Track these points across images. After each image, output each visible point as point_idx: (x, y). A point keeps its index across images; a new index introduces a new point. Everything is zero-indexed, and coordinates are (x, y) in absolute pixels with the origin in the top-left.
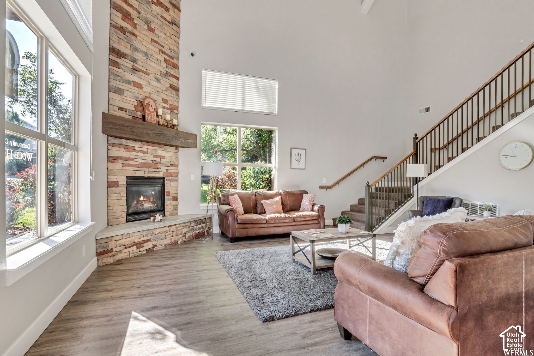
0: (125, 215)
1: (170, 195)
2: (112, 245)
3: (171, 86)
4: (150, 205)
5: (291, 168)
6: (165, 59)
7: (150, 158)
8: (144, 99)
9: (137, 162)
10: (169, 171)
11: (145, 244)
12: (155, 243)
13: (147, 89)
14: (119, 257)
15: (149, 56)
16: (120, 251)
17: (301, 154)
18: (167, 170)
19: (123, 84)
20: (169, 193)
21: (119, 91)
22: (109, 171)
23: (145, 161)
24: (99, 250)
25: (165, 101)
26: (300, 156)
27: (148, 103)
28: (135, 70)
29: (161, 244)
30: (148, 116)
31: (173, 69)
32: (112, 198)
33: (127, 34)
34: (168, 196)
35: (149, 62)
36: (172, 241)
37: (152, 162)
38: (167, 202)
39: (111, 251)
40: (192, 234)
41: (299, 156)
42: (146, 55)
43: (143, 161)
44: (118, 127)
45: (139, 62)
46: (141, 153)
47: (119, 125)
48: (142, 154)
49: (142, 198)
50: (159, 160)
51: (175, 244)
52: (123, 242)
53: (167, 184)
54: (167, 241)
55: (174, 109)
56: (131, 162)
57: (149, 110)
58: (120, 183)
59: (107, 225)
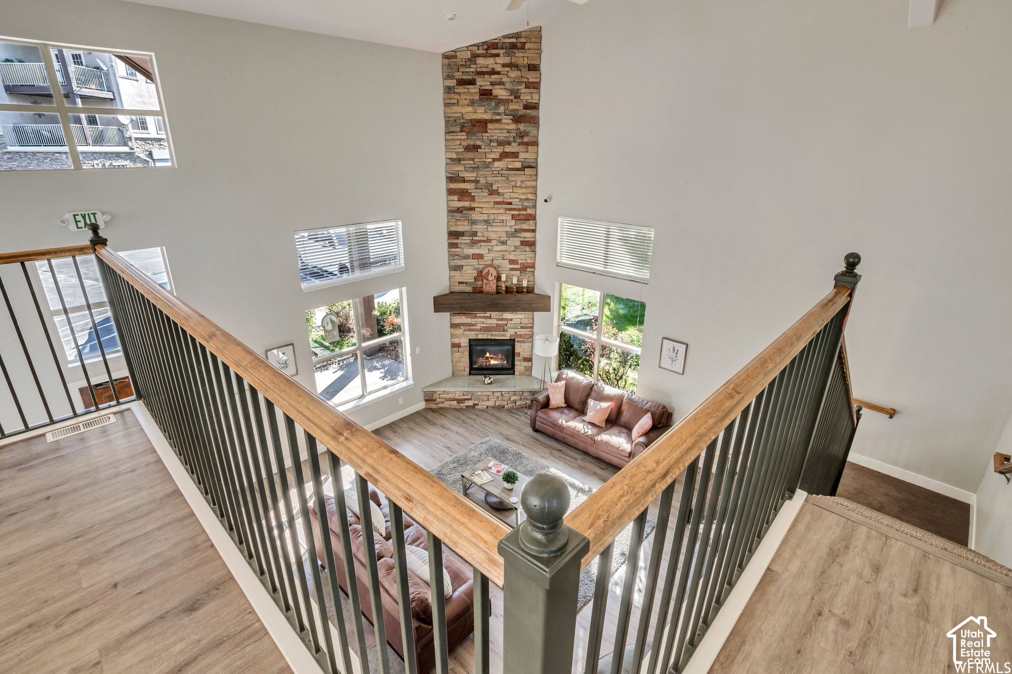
0: (468, 370)
1: (521, 356)
2: (436, 396)
3: (524, 243)
4: (498, 361)
5: (660, 367)
6: (513, 217)
7: (493, 322)
8: (484, 269)
9: (478, 327)
10: (518, 333)
11: (466, 402)
12: (476, 402)
13: (488, 257)
14: (441, 405)
15: (491, 221)
16: (443, 402)
17: (678, 351)
18: (516, 333)
19: (461, 261)
20: (519, 354)
21: (458, 268)
22: (453, 336)
23: (488, 325)
24: (426, 398)
25: (512, 262)
26: (677, 353)
27: (488, 273)
28: (474, 243)
29: (483, 405)
30: (486, 285)
31: (524, 223)
32: (455, 356)
33: (464, 212)
34: (518, 356)
35: (490, 229)
36: (497, 404)
37: (496, 325)
38: (517, 363)
39: (435, 400)
40: (524, 403)
41: (675, 353)
42: (487, 222)
43: (485, 325)
44: (448, 306)
45: (479, 234)
46: (482, 318)
47: (449, 304)
48: (483, 320)
49: (488, 355)
50: (506, 322)
51: (501, 408)
52: (444, 396)
53: (517, 345)
54: (491, 403)
55: (528, 268)
56: (472, 328)
57: (488, 280)
58: (462, 345)
59: (451, 375)
